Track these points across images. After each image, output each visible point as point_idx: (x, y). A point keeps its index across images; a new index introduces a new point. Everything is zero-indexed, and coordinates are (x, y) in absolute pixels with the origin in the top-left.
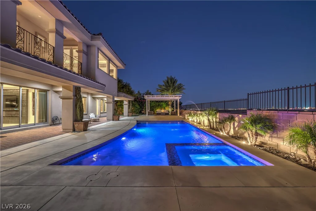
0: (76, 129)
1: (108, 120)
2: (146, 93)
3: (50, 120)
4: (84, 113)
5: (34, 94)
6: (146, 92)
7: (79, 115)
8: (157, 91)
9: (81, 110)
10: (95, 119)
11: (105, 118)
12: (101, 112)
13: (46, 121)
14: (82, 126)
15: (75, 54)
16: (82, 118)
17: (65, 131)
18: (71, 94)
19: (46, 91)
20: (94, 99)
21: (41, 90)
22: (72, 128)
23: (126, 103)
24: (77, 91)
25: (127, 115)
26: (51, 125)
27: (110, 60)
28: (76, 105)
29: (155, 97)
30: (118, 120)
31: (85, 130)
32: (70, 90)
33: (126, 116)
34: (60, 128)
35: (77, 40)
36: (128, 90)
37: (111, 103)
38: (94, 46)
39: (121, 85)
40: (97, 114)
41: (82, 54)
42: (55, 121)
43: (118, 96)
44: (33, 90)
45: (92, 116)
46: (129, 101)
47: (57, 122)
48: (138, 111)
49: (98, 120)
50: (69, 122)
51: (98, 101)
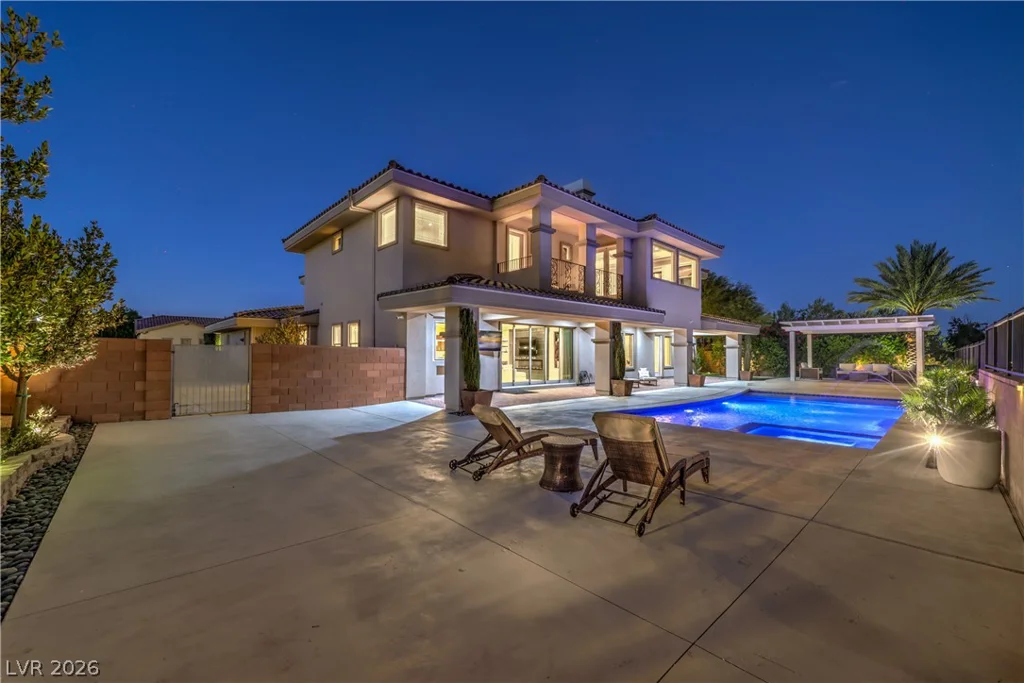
0: (614, 391)
1: (678, 384)
2: (810, 307)
3: (576, 377)
4: (627, 366)
5: (557, 335)
6: (812, 304)
7: (618, 370)
8: (852, 299)
9: (622, 362)
10: (650, 381)
11: (672, 381)
12: (667, 365)
13: (572, 378)
14: (623, 388)
15: (613, 262)
16: (623, 374)
17: (599, 392)
18: (606, 335)
19: (572, 329)
20: (649, 335)
21: (565, 328)
22: (609, 389)
23: (731, 342)
24: (616, 329)
25: (737, 376)
26: (578, 385)
27: (677, 251)
28: (614, 353)
29: (820, 324)
30: (702, 385)
31: (628, 394)
32: (605, 329)
33: (732, 379)
34: (592, 389)
35: (615, 236)
36: (740, 306)
37: (684, 346)
38: (644, 237)
39: (722, 293)
40: (656, 370)
41: (622, 259)
42: (583, 379)
43: (703, 328)
44: (557, 330)
45: (644, 373)
46: (743, 338)
47: (586, 382)
48: (779, 366)
49: (654, 383)
50: (604, 380)
51: (657, 340)
